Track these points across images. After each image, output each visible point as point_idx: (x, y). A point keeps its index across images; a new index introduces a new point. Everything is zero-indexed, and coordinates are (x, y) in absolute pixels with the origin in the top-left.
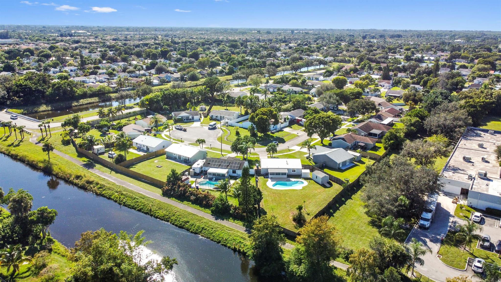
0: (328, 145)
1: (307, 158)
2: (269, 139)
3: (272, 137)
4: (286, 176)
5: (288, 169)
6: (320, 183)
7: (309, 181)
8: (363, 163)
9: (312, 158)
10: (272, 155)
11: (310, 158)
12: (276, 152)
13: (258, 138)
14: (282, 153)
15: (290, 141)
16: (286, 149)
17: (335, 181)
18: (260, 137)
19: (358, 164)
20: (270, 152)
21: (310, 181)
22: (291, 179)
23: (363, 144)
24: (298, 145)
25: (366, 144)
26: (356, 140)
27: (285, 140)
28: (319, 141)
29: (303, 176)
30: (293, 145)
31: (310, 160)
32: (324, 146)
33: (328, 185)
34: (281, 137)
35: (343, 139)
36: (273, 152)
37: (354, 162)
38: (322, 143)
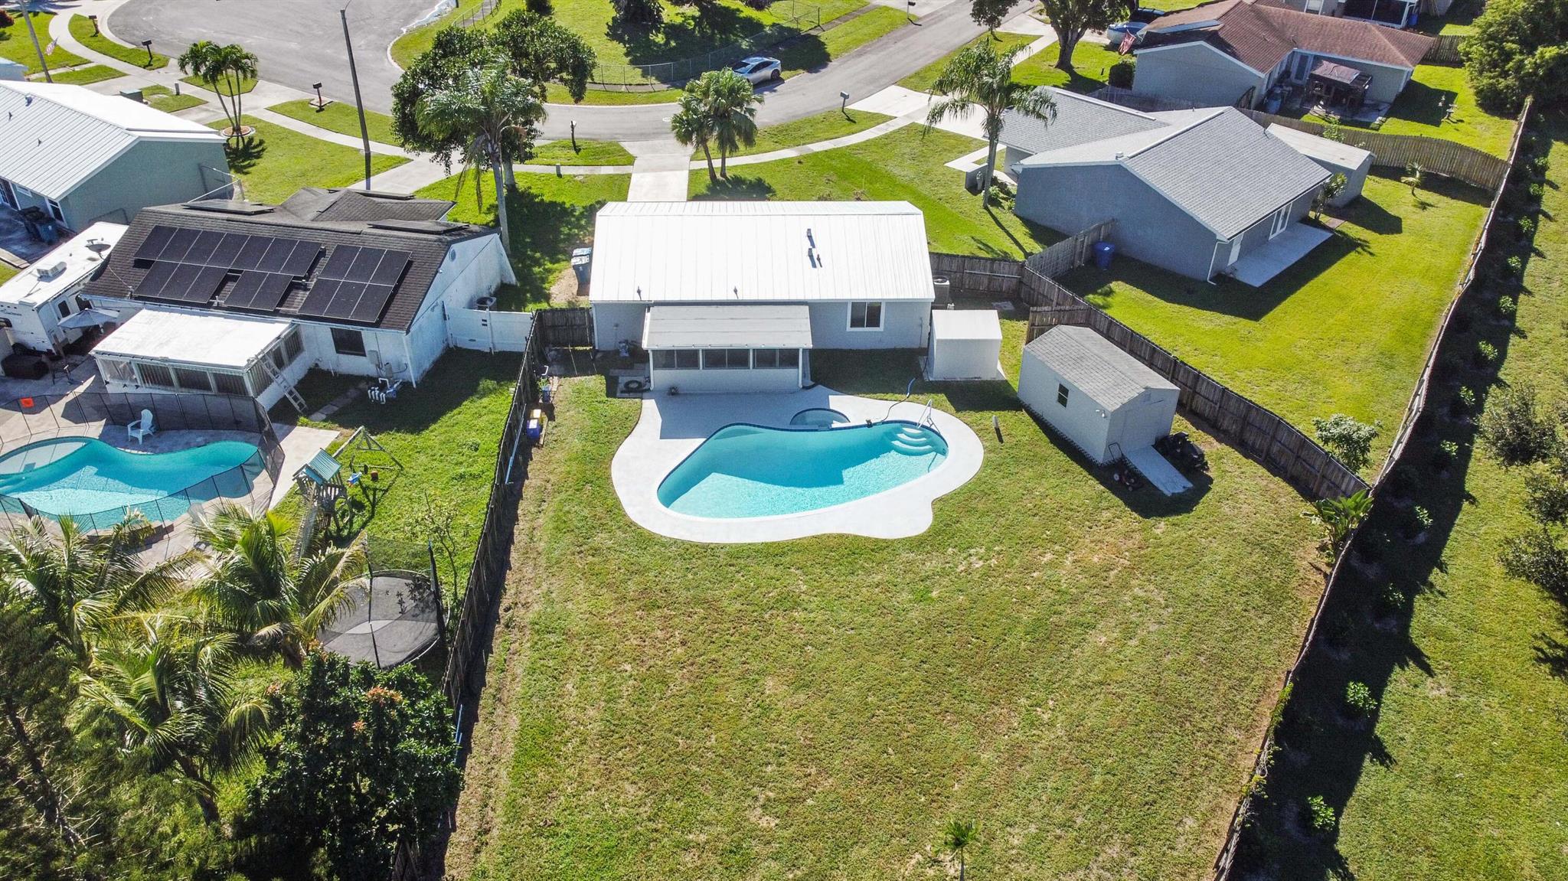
0: (1105, 78)
1: (973, 186)
2: (726, 43)
3: (752, 27)
4: (795, 375)
5: (819, 311)
6: (1099, 453)
7: (990, 418)
8: (1389, 224)
9: (1012, 185)
10: (717, 164)
11: (993, 190)
12: (749, 141)
13: (660, 39)
14: (796, 143)
15: (860, 54)
16: (831, 112)
17: (1226, 423)
18: (673, 31)
19: (1354, 231)
20: (702, 141)
21: (1008, 420)
22: (838, 402)
23: (1346, 76)
24: (914, 81)
25: (1366, 74)
26: (1294, 43)
27: (830, 49)
28: (1046, 52)
29: (940, 367)
30: (877, 84)
31: (992, 201)
32: (1080, 84)
33: (1166, 479)
34: (805, 28)
35: (1213, 38)
36: (727, 144)
37: (1324, 219)
38: (1064, 64)
